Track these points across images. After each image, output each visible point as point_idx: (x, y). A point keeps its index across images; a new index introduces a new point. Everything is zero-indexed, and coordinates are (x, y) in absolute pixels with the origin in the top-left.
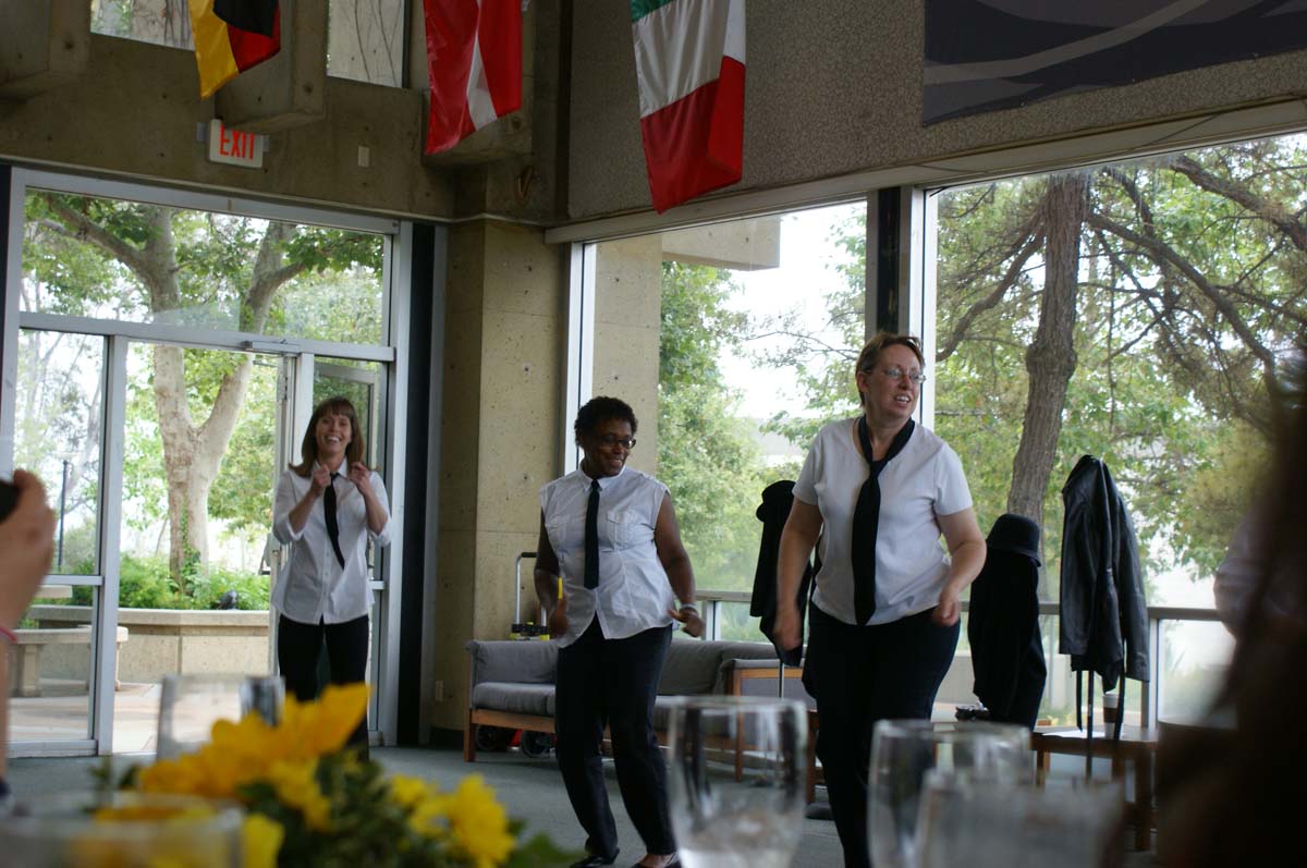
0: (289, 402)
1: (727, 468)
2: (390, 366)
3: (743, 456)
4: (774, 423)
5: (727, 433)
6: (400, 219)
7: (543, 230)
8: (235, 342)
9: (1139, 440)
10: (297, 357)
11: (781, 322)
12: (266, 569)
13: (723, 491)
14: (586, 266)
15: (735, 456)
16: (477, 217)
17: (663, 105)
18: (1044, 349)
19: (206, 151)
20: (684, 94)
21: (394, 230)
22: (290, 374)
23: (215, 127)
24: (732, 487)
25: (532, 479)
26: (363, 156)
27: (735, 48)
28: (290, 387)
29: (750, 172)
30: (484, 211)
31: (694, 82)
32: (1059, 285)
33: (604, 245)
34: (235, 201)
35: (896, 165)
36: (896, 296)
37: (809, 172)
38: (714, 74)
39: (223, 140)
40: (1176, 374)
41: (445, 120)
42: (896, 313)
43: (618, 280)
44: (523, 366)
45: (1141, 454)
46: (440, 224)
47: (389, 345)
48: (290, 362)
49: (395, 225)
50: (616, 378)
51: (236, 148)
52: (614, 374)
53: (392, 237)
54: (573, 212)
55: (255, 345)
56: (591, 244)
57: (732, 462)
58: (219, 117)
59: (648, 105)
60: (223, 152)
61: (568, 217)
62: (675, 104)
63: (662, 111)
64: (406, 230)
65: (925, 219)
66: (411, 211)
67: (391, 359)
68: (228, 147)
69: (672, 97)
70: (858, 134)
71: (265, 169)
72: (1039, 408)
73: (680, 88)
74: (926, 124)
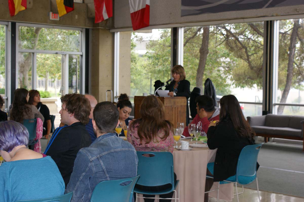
0: (64, 63)
1: (134, 63)
2: (82, 56)
3: (137, 59)
4: (145, 55)
5: (133, 54)
6: (83, 28)
7: (110, 30)
8: (55, 53)
9: (224, 58)
10: (65, 55)
11: (150, 38)
12: (60, 94)
13: (133, 68)
14: (118, 36)
15: (135, 60)
16: (98, 28)
17: (135, 11)
18: (203, 49)
19: (49, 18)
20: (138, 10)
21: (82, 30)
22: (64, 58)
23: (51, 13)
24: (135, 67)
25: (108, 76)
26: (76, 17)
27: (148, 3)
28: (64, 60)
29: (151, 23)
30: (99, 27)
31: (140, 8)
32: (206, 37)
33: (121, 32)
34: (54, 27)
35: (177, 23)
36: (176, 46)
37: (160, 23)
38: (145, 7)
39: (52, 16)
40: (229, 49)
41: (98, 17)
42: (176, 49)
43: (123, 38)
44: (106, 55)
45: (225, 60)
46: (90, 29)
47: (81, 51)
48: (64, 56)
49: (82, 29)
50: (123, 57)
51: (54, 17)
52: (123, 56)
53: (81, 31)
54: (116, 26)
55: (59, 53)
56: (118, 32)
57: (135, 61)
58: (51, 11)
59: (132, 11)
60: (52, 18)
61: (114, 27)
62: (137, 12)
63: (134, 13)
64: (84, 30)
65: (181, 32)
66: (85, 26)
67: (82, 54)
68: (53, 17)
69: (136, 10)
70: (170, 17)
71: (60, 20)
72: (202, 61)
73: (138, 9)
74: (182, 16)
